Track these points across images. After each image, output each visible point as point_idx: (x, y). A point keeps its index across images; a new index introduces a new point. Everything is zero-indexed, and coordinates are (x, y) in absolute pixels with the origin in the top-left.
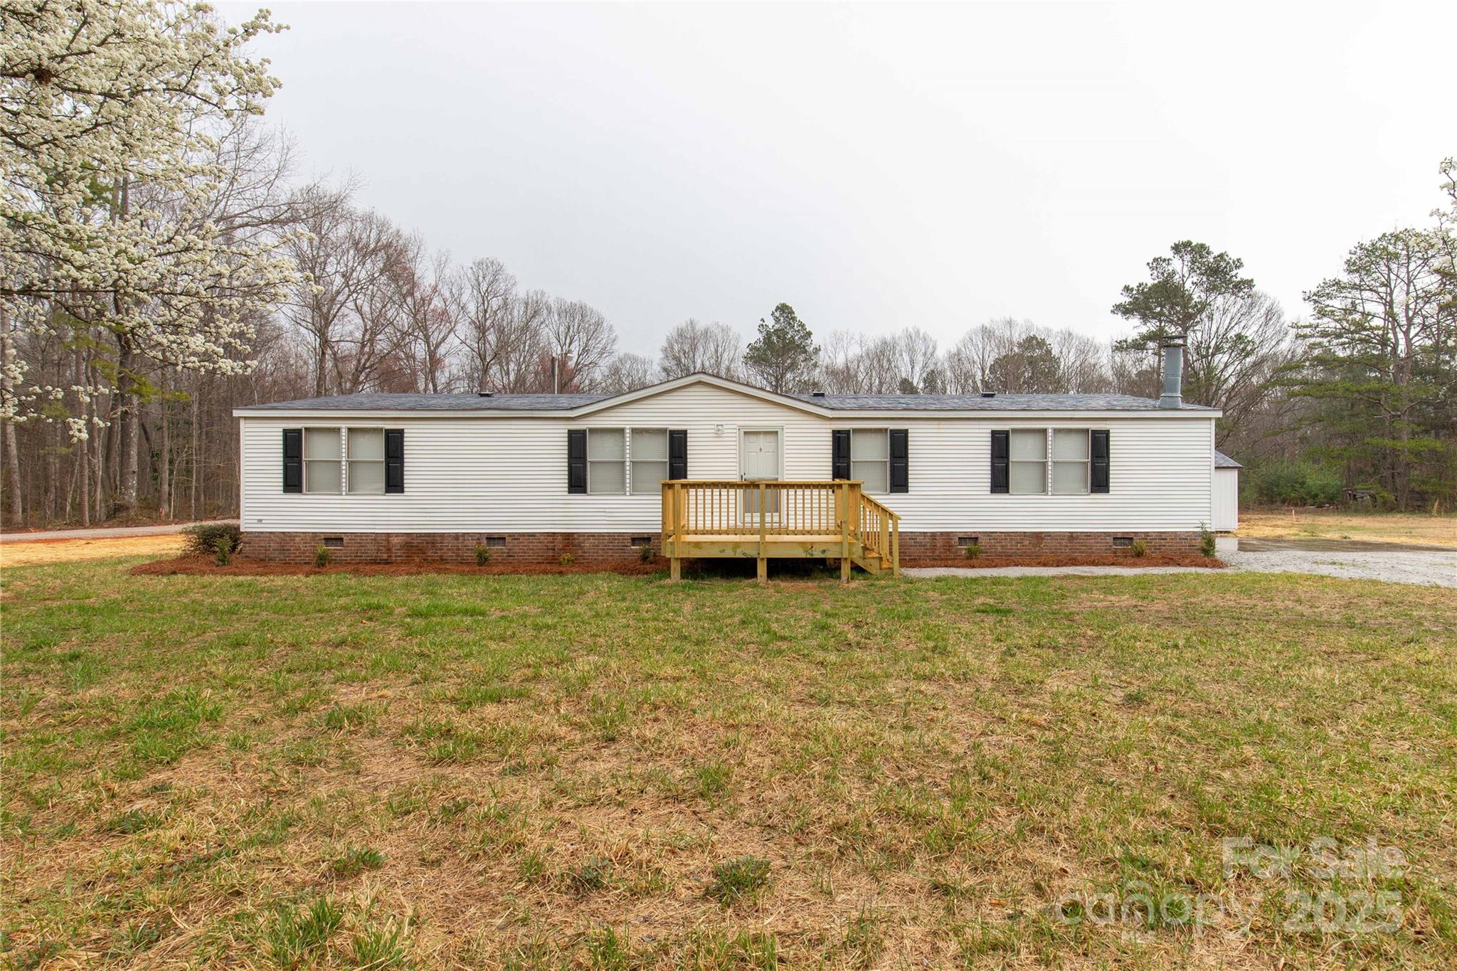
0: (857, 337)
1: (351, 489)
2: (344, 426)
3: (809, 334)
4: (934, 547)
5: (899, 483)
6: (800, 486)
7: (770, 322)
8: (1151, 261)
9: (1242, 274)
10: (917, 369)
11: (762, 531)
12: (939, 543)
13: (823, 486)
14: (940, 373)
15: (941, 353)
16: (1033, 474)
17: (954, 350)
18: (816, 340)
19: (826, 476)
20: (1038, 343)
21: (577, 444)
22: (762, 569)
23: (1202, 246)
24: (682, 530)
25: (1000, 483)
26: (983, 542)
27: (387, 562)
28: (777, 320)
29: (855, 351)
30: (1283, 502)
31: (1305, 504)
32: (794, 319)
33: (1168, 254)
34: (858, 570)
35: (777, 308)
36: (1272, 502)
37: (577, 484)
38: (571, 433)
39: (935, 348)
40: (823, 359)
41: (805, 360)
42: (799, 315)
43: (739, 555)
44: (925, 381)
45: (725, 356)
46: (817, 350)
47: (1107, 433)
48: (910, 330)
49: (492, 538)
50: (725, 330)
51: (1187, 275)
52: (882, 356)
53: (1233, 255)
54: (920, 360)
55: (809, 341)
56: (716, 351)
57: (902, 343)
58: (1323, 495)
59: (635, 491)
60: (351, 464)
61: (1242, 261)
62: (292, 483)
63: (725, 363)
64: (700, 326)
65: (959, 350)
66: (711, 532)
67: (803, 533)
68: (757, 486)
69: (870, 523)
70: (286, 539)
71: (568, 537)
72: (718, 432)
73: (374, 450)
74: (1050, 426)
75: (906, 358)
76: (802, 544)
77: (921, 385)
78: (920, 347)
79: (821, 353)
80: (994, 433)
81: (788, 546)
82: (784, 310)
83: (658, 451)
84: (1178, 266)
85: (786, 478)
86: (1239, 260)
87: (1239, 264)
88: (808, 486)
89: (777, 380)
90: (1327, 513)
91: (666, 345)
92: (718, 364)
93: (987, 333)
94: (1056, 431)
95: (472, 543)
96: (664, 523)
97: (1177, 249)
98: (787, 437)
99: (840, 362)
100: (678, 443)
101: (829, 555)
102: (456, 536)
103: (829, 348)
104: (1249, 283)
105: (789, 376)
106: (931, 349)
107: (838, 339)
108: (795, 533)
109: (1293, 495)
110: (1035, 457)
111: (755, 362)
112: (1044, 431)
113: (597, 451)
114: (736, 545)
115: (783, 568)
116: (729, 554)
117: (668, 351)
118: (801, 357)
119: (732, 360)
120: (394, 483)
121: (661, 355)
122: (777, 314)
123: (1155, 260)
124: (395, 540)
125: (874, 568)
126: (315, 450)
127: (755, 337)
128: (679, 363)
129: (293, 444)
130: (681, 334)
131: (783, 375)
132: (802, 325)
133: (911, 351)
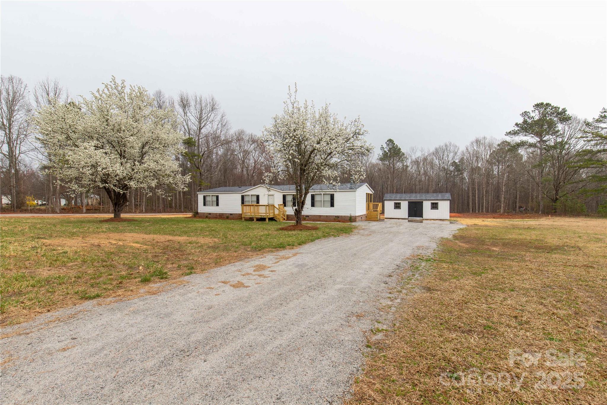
1: (212, 205)
2: (211, 195)
11: (255, 213)
16: (319, 203)
19: (281, 203)
21: (243, 198)
25: (313, 205)
26: (310, 217)
35: (388, 141)
37: (242, 204)
38: (242, 195)
47: (334, 194)
49: (231, 214)
62: (205, 204)
66: (248, 213)
70: (204, 213)
72: (264, 195)
76: (260, 215)
80: (312, 195)
83: (255, 199)
88: (261, 206)
94: (324, 194)
95: (228, 215)
98: (275, 196)
100: (258, 197)
101: (264, 217)
110: (319, 199)
112: (321, 194)
113: (246, 199)
114: (251, 215)
124: (218, 214)
125: (277, 220)
126: (208, 199)
129: (204, 197)
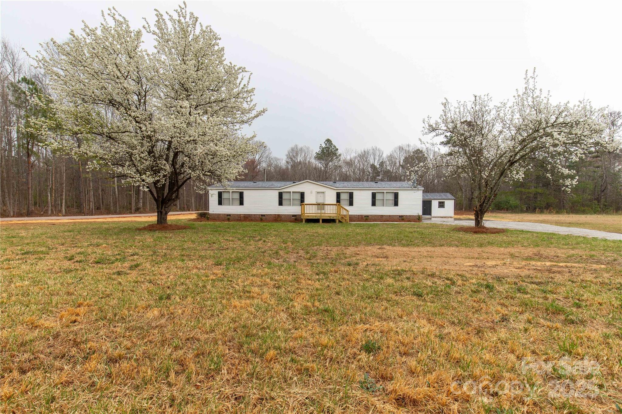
0: (354, 150)
1: (232, 204)
2: (231, 191)
3: (337, 149)
4: (359, 218)
5: (351, 204)
6: (328, 205)
7: (324, 146)
10: (376, 161)
11: (321, 214)
12: (360, 217)
13: (335, 205)
14: (385, 162)
15: (385, 156)
16: (381, 202)
17: (389, 155)
18: (339, 152)
19: (335, 202)
20: (420, 151)
21: (281, 195)
22: (321, 221)
24: (304, 213)
25: (374, 204)
26: (370, 217)
27: (240, 220)
28: (326, 144)
29: (353, 155)
32: (332, 144)
34: (340, 221)
35: (326, 140)
37: (281, 203)
38: (279, 192)
39: (382, 154)
40: (342, 158)
41: (336, 158)
42: (334, 143)
43: (316, 218)
44: (379, 165)
45: (308, 157)
46: (340, 155)
47: (398, 193)
48: (374, 147)
49: (262, 215)
50: (308, 148)
52: (364, 156)
54: (377, 158)
55: (337, 152)
56: (305, 155)
57: (371, 151)
59: (293, 205)
60: (232, 199)
62: (220, 203)
63: (308, 160)
64: (299, 147)
65: (391, 154)
66: (311, 214)
67: (329, 214)
68: (320, 205)
69: (344, 213)
70: (219, 215)
71: (279, 215)
72: (311, 192)
73: (237, 196)
74: (385, 191)
75: (372, 157)
76: (329, 216)
77: (378, 166)
78: (377, 154)
79: (342, 156)
80: (372, 193)
81: (326, 217)
82: (328, 141)
83: (298, 197)
85: (326, 203)
88: (330, 205)
89: (326, 166)
91: (287, 153)
92: (305, 160)
93: (401, 149)
94: (386, 192)
95: (258, 216)
96: (302, 212)
98: (326, 194)
99: (348, 158)
100: (302, 195)
101: (334, 218)
102: (255, 215)
103: (344, 154)
105: (330, 163)
106: (381, 154)
107: (347, 151)
108: (327, 214)
110: (382, 198)
111: (318, 159)
112: (384, 192)
113: (285, 196)
114: (316, 216)
115: (325, 221)
116: (314, 218)
117: (289, 156)
118: (335, 158)
119: (311, 158)
120: (241, 203)
121: (286, 157)
122: (326, 142)
124: (242, 216)
125: (344, 221)
126: (225, 196)
127: (318, 150)
128: (292, 159)
129: (220, 194)
130: (293, 150)
131: (328, 163)
132: (335, 147)
133: (374, 155)
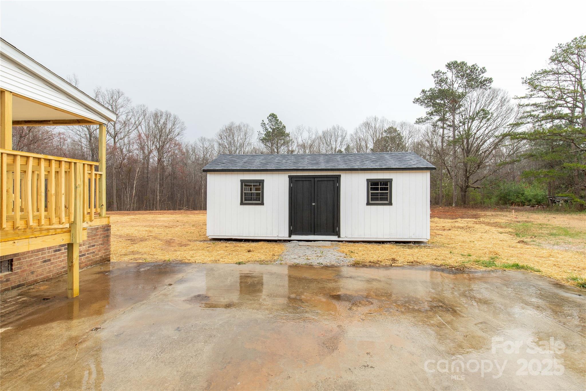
8: (434, 73)
9: (486, 75)
20: (394, 130)
23: (463, 63)
30: (512, 204)
31: (524, 205)
33: (444, 69)
36: (505, 203)
51: (454, 80)
53: (480, 66)
58: (534, 200)
61: (486, 68)
84: (450, 75)
86: (484, 68)
87: (483, 70)
90: (538, 211)
97: (449, 66)
104: (490, 80)
109: (517, 200)
123: (437, 72)
